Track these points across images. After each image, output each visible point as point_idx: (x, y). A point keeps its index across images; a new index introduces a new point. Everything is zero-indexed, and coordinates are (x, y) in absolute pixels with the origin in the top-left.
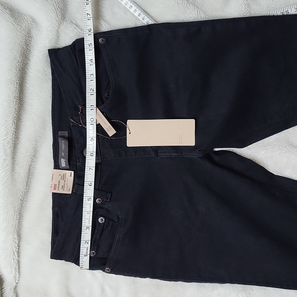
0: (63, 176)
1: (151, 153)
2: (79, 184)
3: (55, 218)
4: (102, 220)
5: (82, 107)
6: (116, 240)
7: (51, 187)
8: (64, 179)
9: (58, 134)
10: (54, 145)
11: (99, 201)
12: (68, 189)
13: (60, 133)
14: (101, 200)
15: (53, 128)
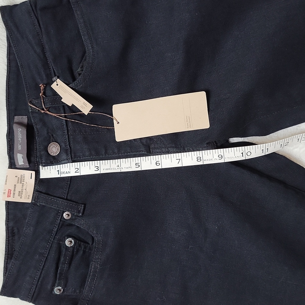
0: (20, 178)
1: (141, 149)
2: (41, 190)
3: (9, 237)
4: (71, 242)
5: (44, 86)
6: (90, 272)
7: (4, 193)
8: (22, 182)
9: (14, 120)
10: (8, 135)
11: (67, 216)
12: (28, 197)
13: (17, 119)
14: (70, 214)
15: (8, 112)
